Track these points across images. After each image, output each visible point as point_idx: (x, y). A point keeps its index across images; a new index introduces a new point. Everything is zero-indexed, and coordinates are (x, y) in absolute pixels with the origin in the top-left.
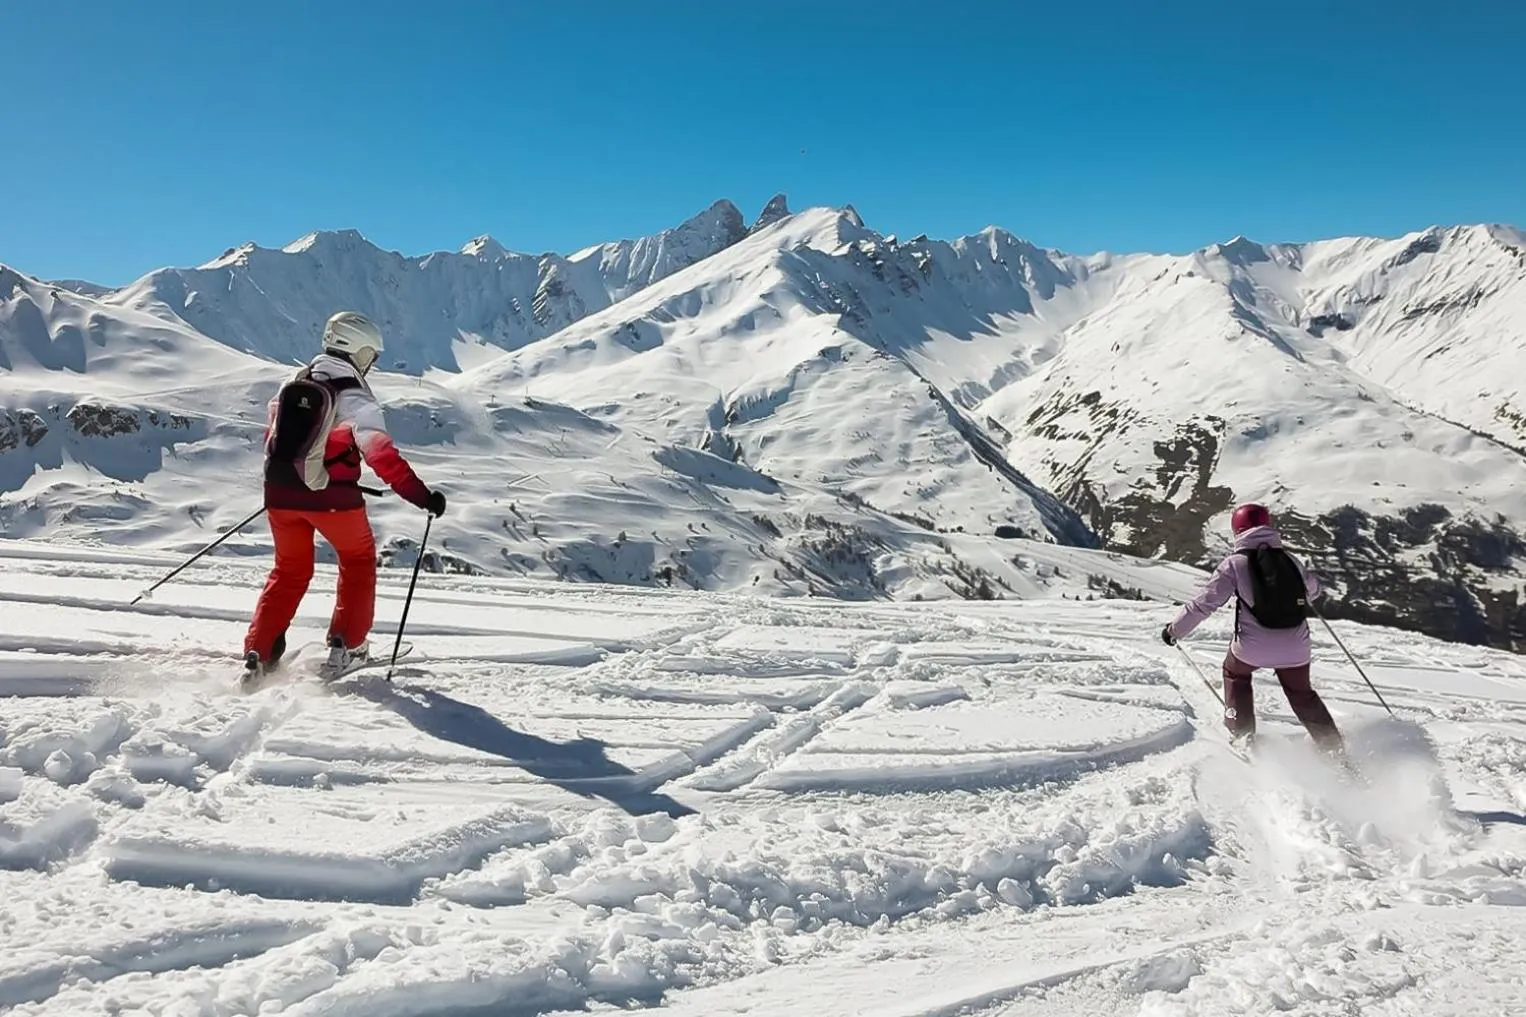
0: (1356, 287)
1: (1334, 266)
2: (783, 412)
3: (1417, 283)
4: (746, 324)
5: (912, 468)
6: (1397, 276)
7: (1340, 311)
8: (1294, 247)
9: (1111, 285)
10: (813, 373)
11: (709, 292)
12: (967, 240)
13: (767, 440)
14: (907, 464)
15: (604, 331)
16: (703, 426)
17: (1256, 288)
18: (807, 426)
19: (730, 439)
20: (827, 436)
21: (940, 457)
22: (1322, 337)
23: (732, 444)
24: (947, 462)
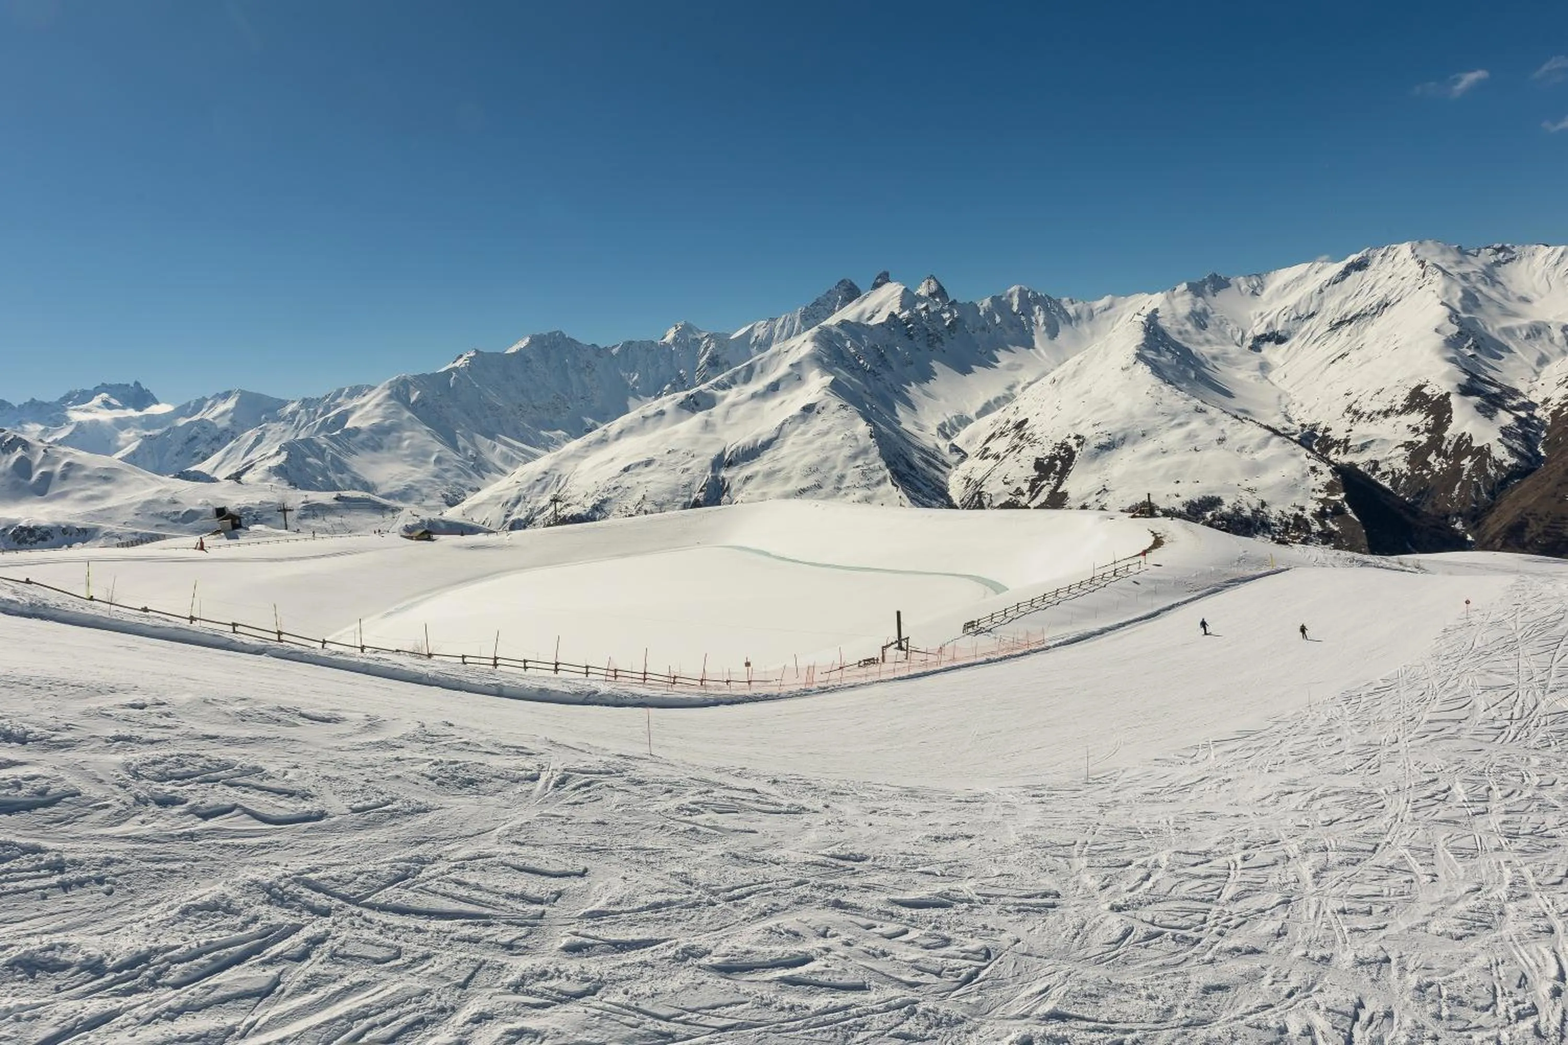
0: (1296, 307)
1: (1288, 289)
2: (768, 455)
3: (1347, 298)
4: (774, 388)
5: (842, 493)
6: (1332, 294)
7: (1279, 328)
8: (1259, 276)
9: (1111, 322)
10: (793, 426)
11: (762, 365)
12: (994, 299)
13: (748, 478)
14: (839, 489)
15: (674, 402)
16: (706, 471)
17: (1212, 316)
18: (779, 466)
19: (723, 480)
20: (788, 473)
21: (863, 483)
22: (1260, 351)
23: (724, 484)
24: (867, 486)
